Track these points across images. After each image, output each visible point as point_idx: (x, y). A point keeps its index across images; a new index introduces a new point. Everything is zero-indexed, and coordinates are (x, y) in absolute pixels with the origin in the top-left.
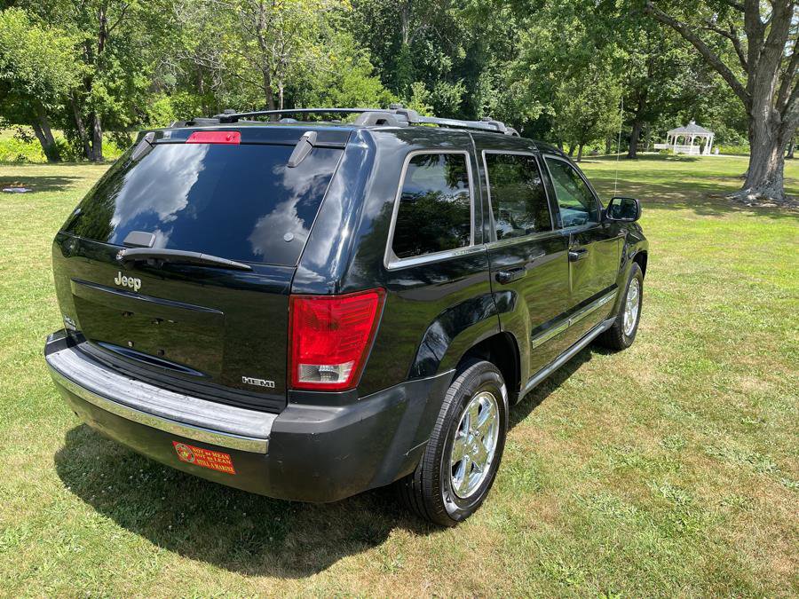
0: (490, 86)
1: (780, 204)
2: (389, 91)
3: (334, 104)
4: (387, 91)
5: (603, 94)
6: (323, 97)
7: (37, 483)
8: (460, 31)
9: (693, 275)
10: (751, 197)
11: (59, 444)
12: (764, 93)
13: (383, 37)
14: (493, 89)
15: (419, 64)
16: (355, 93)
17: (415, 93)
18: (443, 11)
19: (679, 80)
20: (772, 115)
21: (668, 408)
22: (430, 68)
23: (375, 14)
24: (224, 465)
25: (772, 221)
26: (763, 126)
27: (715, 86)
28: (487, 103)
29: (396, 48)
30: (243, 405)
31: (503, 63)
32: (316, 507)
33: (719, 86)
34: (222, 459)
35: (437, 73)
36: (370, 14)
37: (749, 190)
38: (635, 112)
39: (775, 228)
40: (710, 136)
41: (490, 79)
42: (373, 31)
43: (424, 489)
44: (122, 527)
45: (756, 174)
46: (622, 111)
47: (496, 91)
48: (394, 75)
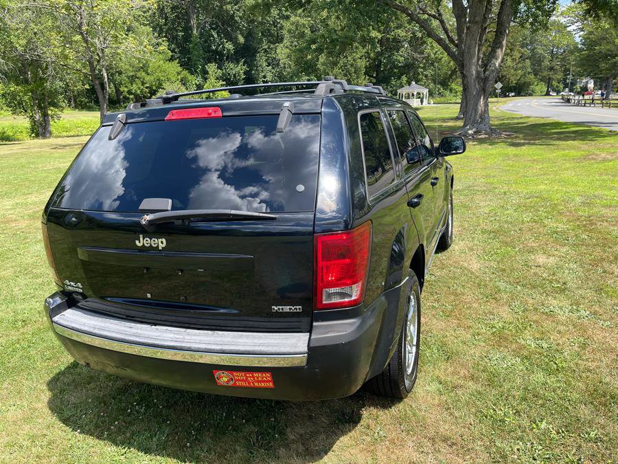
0: (265, 64)
1: (490, 135)
2: (187, 71)
3: (142, 85)
4: (185, 73)
5: (352, 65)
6: (132, 79)
7: (45, 432)
8: (237, 22)
9: (463, 190)
10: (470, 132)
11: (47, 395)
12: (471, 58)
13: (175, 29)
14: (268, 66)
15: (207, 50)
16: (160, 75)
17: (210, 73)
18: (221, 7)
19: (402, 52)
20: (478, 73)
21: (502, 285)
22: (216, 52)
23: (166, 11)
24: (264, 382)
25: (490, 147)
26: (472, 80)
27: (426, 55)
28: (265, 77)
29: (187, 37)
30: (269, 330)
31: (272, 46)
32: (295, 404)
33: (429, 55)
34: (263, 378)
35: (223, 55)
36: (162, 10)
37: (468, 127)
38: (374, 77)
39: (494, 152)
40: (425, 91)
41: (264, 58)
42: (166, 24)
43: (392, 373)
44: (145, 453)
45: (471, 115)
46: (367, 77)
47: (270, 67)
48: (189, 59)
